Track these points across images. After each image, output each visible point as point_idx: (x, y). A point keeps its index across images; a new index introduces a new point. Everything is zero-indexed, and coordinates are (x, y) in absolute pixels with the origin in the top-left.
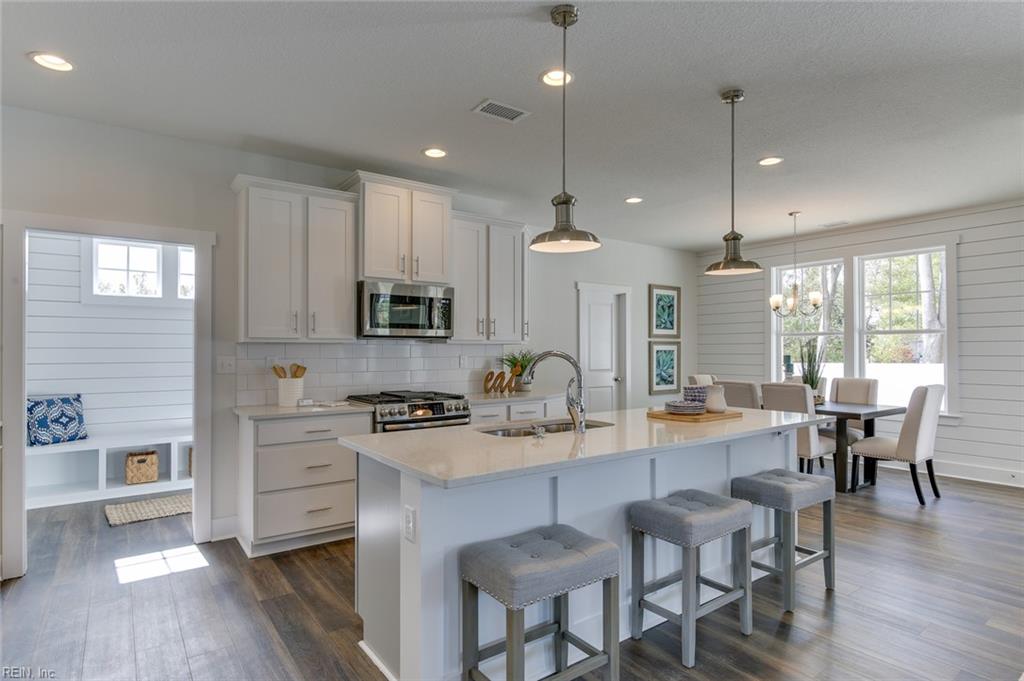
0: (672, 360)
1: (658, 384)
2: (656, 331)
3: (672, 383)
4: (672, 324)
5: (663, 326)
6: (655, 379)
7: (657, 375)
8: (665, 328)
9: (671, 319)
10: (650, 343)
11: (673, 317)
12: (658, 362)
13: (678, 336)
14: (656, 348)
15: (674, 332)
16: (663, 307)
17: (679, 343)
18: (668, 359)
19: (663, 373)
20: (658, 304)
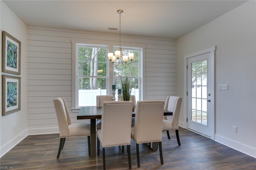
0: (16, 89)
1: (8, 106)
2: (7, 68)
3: (16, 104)
4: (16, 65)
5: (11, 65)
6: (7, 103)
7: (8, 100)
8: (12, 66)
9: (15, 61)
10: (3, 76)
11: (16, 60)
12: (8, 91)
13: (19, 73)
14: (7, 80)
15: (16, 70)
16: (11, 51)
17: (19, 78)
18: (13, 88)
19: (11, 99)
20: (8, 49)
